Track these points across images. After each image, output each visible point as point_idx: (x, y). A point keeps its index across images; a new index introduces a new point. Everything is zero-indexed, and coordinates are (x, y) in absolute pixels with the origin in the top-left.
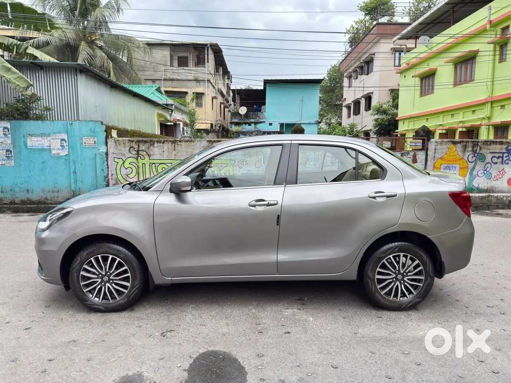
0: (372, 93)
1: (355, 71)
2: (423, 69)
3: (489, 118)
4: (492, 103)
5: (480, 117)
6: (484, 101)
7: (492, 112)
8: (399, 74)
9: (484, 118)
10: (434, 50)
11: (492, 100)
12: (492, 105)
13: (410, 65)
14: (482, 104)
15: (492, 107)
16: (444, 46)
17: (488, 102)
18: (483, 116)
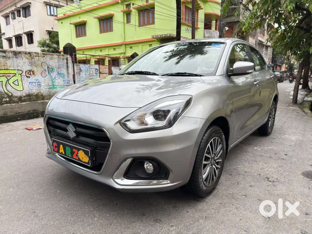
0: (33, 31)
1: (13, 13)
2: (77, 20)
3: (125, 53)
4: (125, 45)
5: (119, 52)
6: (121, 44)
7: (125, 50)
8: (57, 21)
9: (122, 53)
10: (84, 8)
11: (126, 43)
12: (125, 46)
13: (66, 16)
14: (120, 45)
15: (125, 47)
16: (91, 8)
17: (123, 44)
18: (121, 52)
